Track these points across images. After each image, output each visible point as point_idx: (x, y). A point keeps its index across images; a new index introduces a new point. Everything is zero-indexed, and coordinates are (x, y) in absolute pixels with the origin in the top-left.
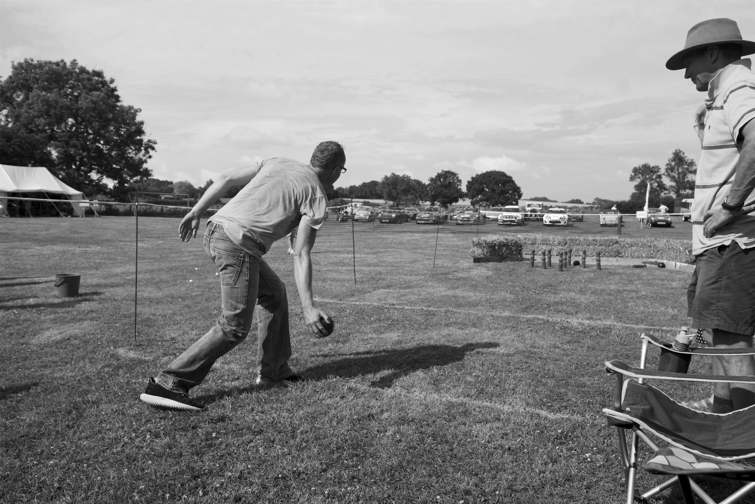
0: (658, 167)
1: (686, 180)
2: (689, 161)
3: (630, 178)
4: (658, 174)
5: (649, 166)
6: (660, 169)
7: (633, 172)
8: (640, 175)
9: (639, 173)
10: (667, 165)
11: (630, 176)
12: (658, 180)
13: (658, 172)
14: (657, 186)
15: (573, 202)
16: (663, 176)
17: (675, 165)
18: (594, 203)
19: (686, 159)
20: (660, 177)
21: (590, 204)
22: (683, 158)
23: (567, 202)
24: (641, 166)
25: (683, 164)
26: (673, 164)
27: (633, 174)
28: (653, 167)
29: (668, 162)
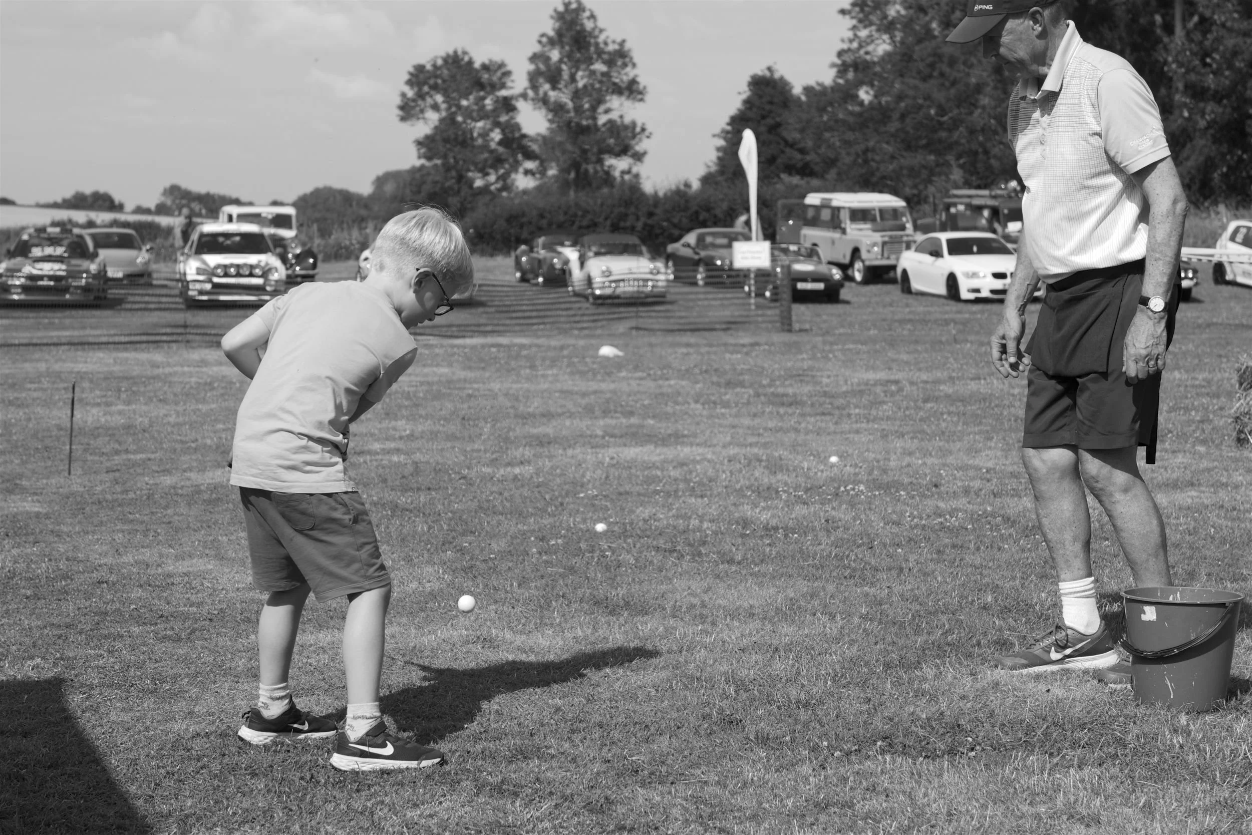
0: (502, 65)
1: (602, 119)
2: (611, 47)
3: (402, 108)
4: (503, 93)
5: (470, 62)
6: (508, 74)
7: (409, 83)
8: (439, 98)
9: (435, 87)
10: (534, 58)
11: (398, 101)
12: (503, 118)
13: (503, 86)
14: (500, 143)
15: (79, 202)
16: (521, 104)
17: (561, 61)
18: (161, 209)
19: (601, 38)
20: (507, 105)
21: (148, 211)
22: (590, 34)
23: (55, 206)
24: (440, 62)
25: (589, 61)
26: (555, 55)
27: (410, 93)
28: (485, 67)
29: (537, 48)
